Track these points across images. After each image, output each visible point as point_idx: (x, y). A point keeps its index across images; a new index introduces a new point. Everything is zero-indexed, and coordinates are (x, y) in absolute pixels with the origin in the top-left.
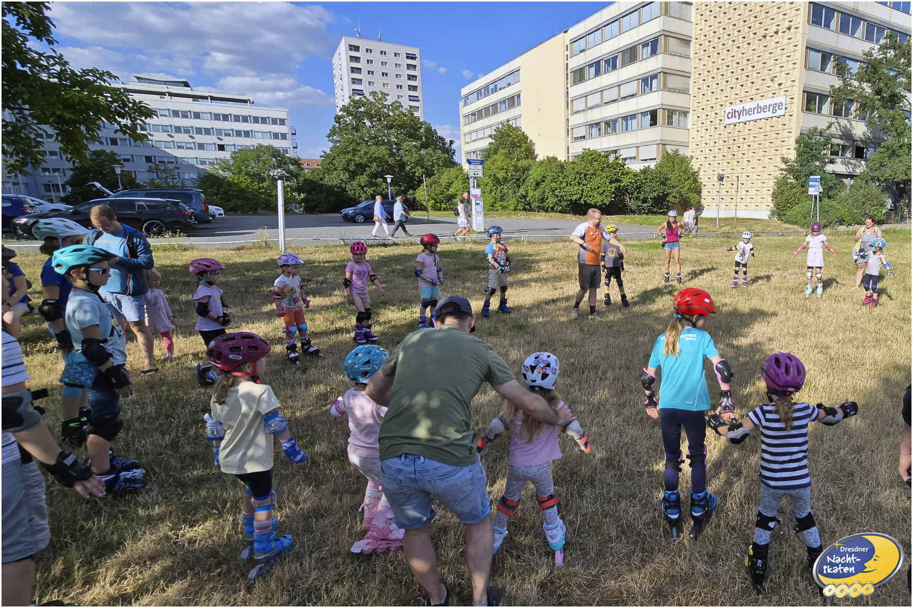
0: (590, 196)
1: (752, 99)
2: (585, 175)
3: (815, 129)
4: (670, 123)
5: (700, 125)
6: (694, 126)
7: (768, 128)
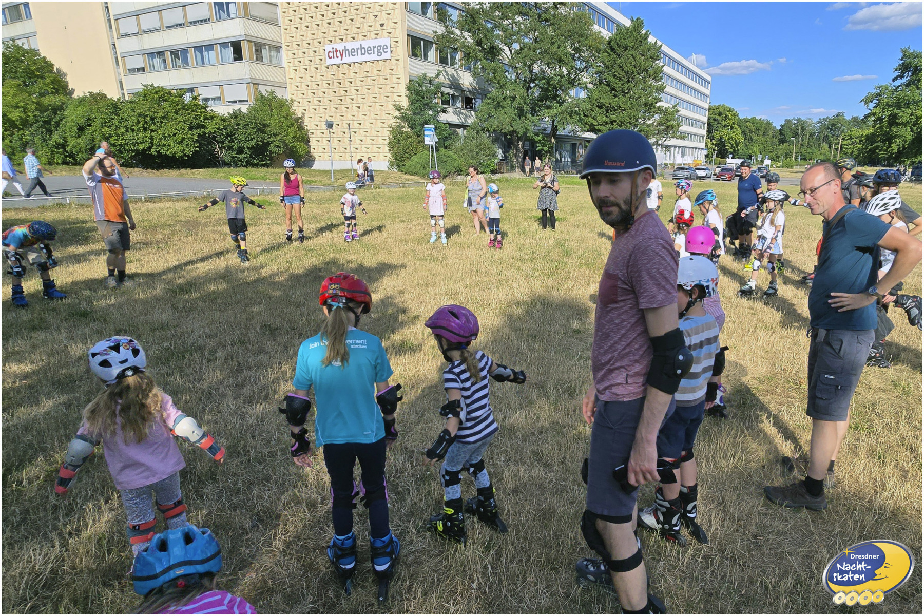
0: (164, 145)
1: (354, 38)
2: (152, 119)
3: (425, 76)
4: (259, 58)
5: (297, 63)
6: (291, 65)
7: (376, 72)
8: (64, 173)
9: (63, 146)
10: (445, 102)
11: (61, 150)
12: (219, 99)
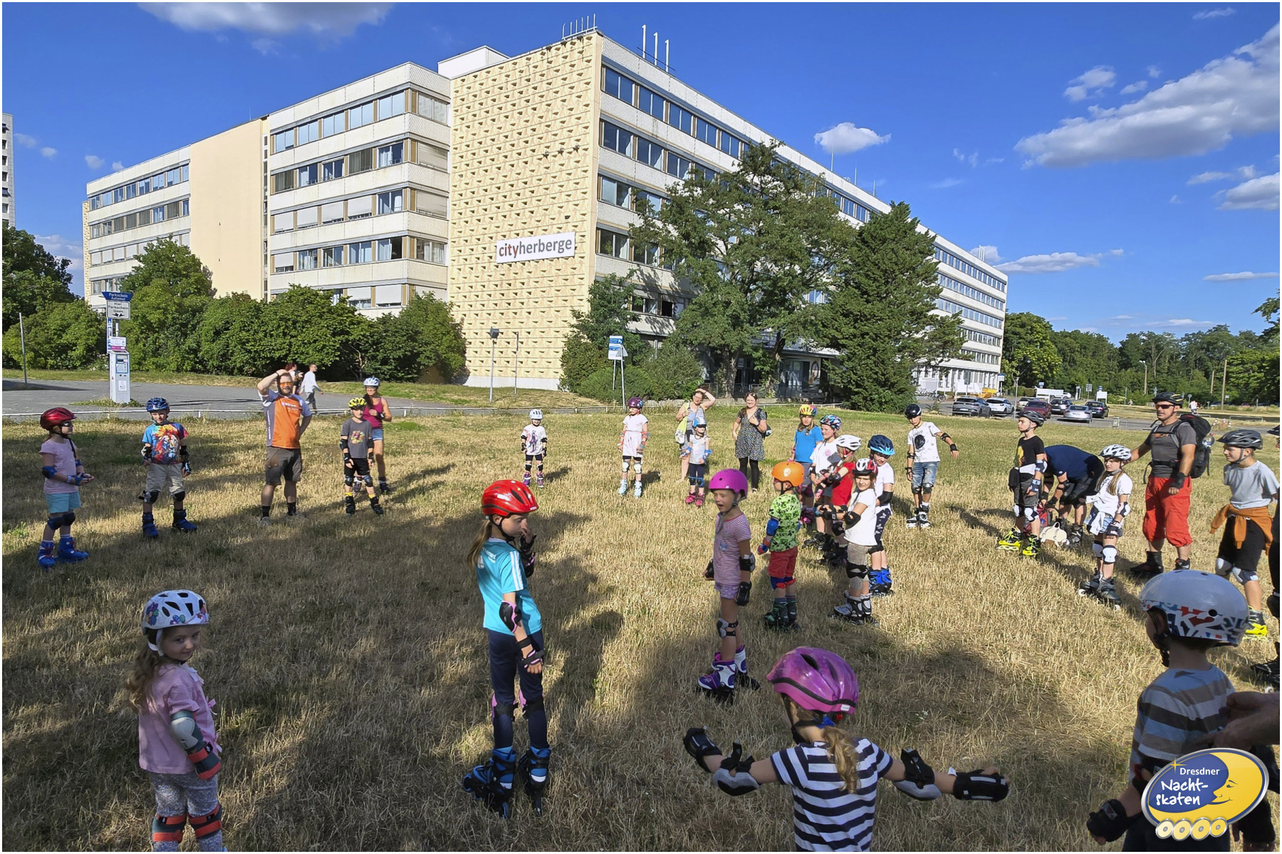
0: (302, 353)
1: (532, 233)
2: (295, 323)
3: (613, 277)
4: (420, 256)
5: (462, 261)
6: (455, 263)
7: (554, 272)
8: (191, 382)
9: (195, 351)
10: (639, 308)
11: (192, 356)
12: (369, 301)
